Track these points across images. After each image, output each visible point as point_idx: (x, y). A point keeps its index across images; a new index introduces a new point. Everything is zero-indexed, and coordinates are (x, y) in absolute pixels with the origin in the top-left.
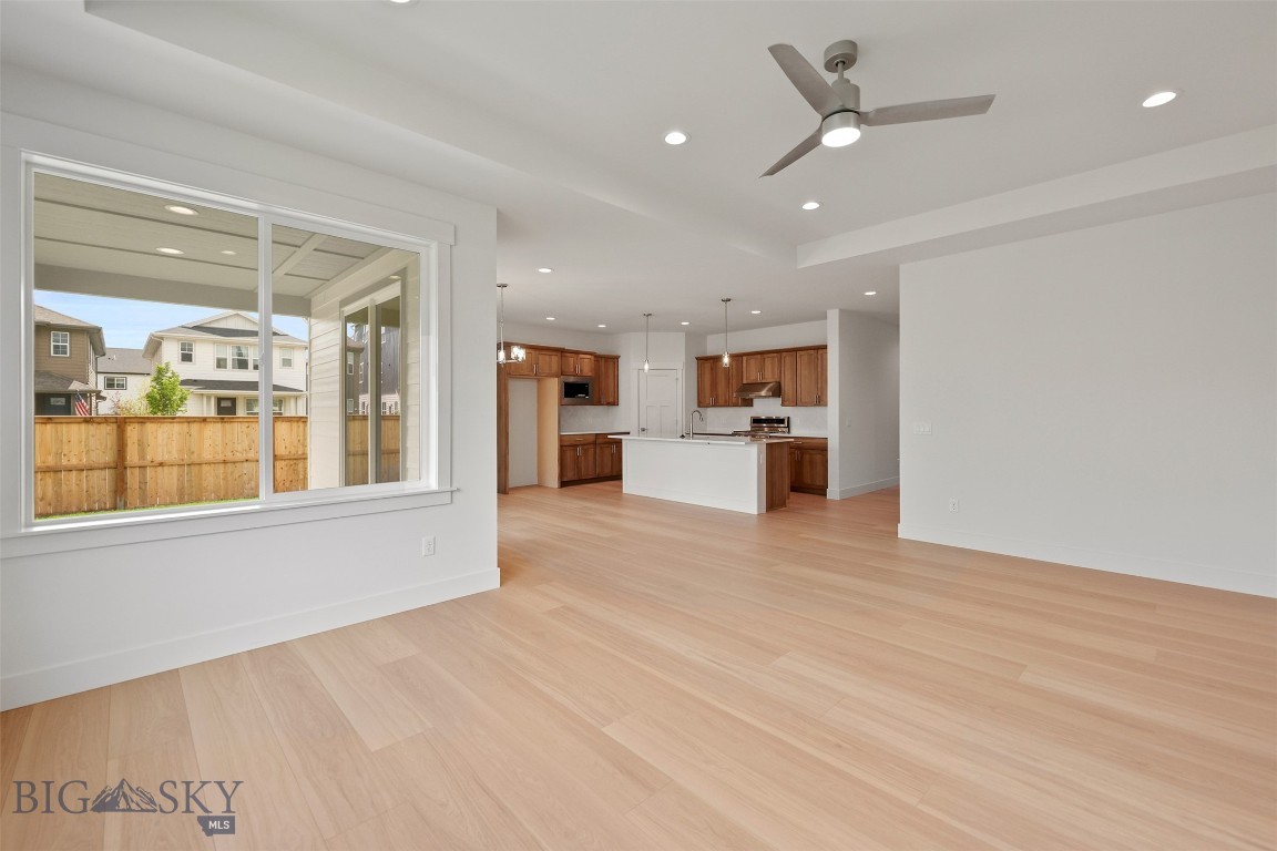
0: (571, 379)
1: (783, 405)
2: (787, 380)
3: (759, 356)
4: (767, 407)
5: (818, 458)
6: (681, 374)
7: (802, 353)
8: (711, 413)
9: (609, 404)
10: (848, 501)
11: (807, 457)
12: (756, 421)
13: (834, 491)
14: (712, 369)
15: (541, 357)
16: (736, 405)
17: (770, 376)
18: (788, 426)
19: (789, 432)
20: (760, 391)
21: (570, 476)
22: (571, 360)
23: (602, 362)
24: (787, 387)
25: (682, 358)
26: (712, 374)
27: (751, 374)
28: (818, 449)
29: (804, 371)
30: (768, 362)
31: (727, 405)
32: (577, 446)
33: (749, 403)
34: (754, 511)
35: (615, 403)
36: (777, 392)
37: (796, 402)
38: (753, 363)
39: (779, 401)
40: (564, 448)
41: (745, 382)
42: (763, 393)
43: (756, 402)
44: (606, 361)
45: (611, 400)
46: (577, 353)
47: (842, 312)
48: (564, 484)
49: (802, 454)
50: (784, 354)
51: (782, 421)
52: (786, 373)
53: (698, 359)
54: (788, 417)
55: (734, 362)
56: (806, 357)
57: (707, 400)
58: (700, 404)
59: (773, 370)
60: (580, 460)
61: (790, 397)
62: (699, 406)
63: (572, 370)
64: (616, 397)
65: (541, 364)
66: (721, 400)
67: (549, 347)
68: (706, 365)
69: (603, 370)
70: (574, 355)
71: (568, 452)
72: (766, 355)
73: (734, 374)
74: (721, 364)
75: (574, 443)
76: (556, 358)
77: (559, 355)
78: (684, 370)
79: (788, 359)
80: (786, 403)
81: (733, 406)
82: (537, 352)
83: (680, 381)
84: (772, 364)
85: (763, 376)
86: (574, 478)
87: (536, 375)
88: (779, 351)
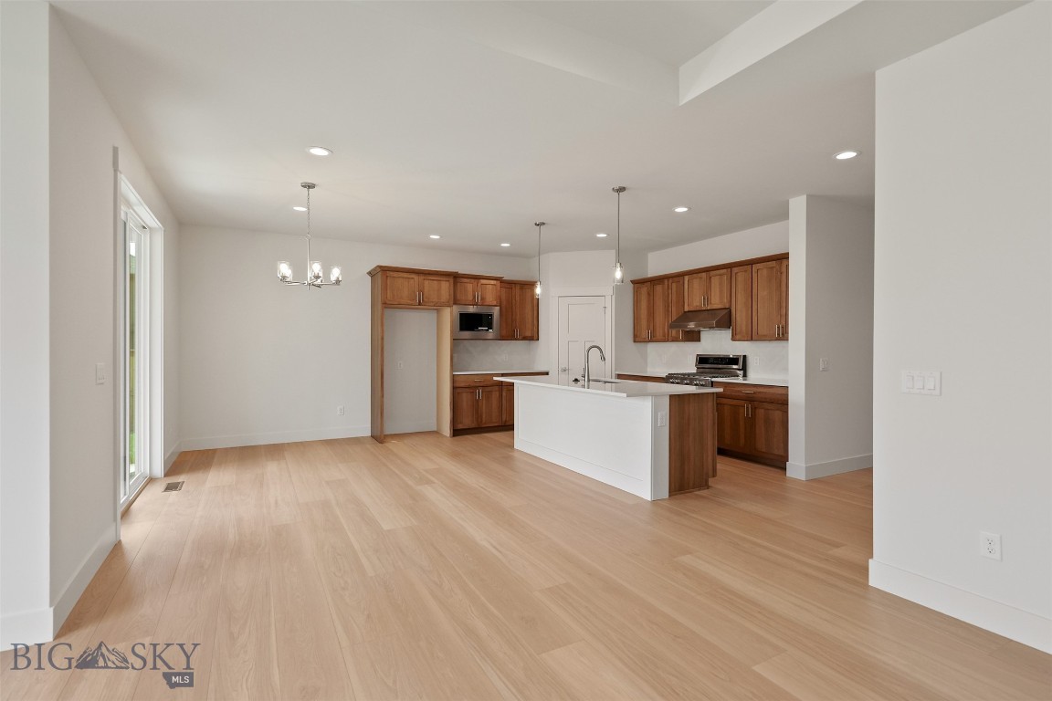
0: (471, 309)
1: (733, 339)
2: (739, 307)
3: (704, 275)
4: (717, 342)
5: (777, 415)
6: (610, 303)
7: (759, 266)
8: (653, 349)
9: (525, 338)
10: (818, 482)
11: (761, 412)
12: (702, 360)
13: (797, 466)
14: (649, 294)
15: (427, 283)
16: (677, 340)
17: (717, 301)
18: (744, 369)
19: (745, 375)
21: (467, 422)
22: (470, 287)
23: (517, 290)
24: (740, 316)
26: (649, 300)
27: (695, 300)
28: (777, 400)
29: (763, 293)
30: (715, 281)
31: (666, 339)
32: (477, 387)
33: (694, 337)
34: (647, 495)
35: (533, 337)
36: (724, 320)
37: (752, 337)
38: (697, 284)
39: (727, 334)
40: (459, 390)
41: (686, 309)
43: (703, 335)
44: (522, 288)
45: (528, 334)
46: (477, 278)
47: (812, 200)
48: (457, 432)
49: (754, 409)
50: (735, 270)
51: (734, 361)
52: (739, 296)
53: (633, 282)
54: (745, 357)
55: (674, 285)
56: (765, 272)
57: (644, 334)
58: (637, 338)
59: (721, 291)
60: (480, 404)
61: (744, 328)
62: (635, 341)
63: (470, 298)
64: (535, 329)
65: (426, 290)
66: (659, 333)
67: (437, 271)
68: (644, 290)
69: (518, 299)
70: (473, 280)
71: (464, 395)
72: (712, 273)
73: (674, 299)
74: (659, 288)
75: (472, 385)
76: (447, 284)
77: (452, 280)
78: (614, 297)
79: (741, 277)
80: (738, 337)
81: (673, 341)
82: (422, 277)
83: (609, 310)
84: (721, 284)
85: (707, 299)
86: (473, 425)
87: (420, 304)
88: (729, 266)
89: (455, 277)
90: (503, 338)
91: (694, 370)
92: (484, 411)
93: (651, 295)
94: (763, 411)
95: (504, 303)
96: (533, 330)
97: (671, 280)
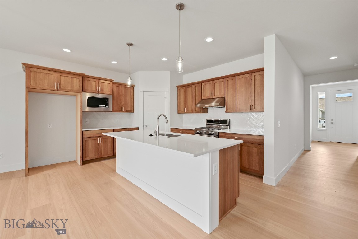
1: (226, 112)
2: (229, 96)
3: (211, 82)
4: (216, 113)
6: (167, 95)
7: (240, 77)
8: (186, 117)
9: (127, 111)
12: (209, 121)
14: (185, 92)
15: (63, 78)
16: (198, 112)
17: (218, 94)
18: (229, 125)
19: (229, 129)
20: (212, 102)
21: (92, 156)
22: (93, 83)
23: (123, 88)
24: (230, 101)
25: (168, 86)
26: (185, 94)
27: (207, 94)
28: (255, 142)
30: (217, 85)
31: (193, 112)
32: (98, 137)
33: (205, 111)
35: (132, 111)
36: (223, 103)
37: (235, 110)
38: (208, 86)
39: (224, 109)
41: (203, 98)
42: (213, 104)
43: (209, 110)
45: (129, 109)
46: (99, 79)
48: (84, 162)
49: (241, 146)
50: (227, 79)
51: (224, 122)
52: (229, 91)
53: (178, 87)
54: (229, 120)
55: (197, 87)
56: (243, 79)
57: (183, 109)
58: (179, 112)
59: (220, 89)
60: (100, 145)
61: (232, 107)
62: (178, 113)
63: (94, 89)
64: (132, 107)
65: (62, 83)
66: (190, 109)
67: (70, 72)
68: (183, 90)
69: (123, 92)
70: (96, 80)
71: (90, 141)
72: (215, 81)
73: (197, 94)
74: (189, 89)
75: (95, 135)
76: (78, 80)
77: (81, 78)
78: (169, 93)
79: (230, 82)
80: (229, 111)
81: (196, 113)
82: (59, 74)
83: (167, 99)
84: (220, 86)
85: (213, 93)
86: (96, 157)
87: (57, 90)
88: (224, 78)
89: (84, 77)
90: (114, 111)
91: (205, 126)
92: (103, 149)
93: (186, 92)
94: (246, 147)
95: (115, 94)
96: (131, 108)
97: (195, 85)
